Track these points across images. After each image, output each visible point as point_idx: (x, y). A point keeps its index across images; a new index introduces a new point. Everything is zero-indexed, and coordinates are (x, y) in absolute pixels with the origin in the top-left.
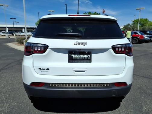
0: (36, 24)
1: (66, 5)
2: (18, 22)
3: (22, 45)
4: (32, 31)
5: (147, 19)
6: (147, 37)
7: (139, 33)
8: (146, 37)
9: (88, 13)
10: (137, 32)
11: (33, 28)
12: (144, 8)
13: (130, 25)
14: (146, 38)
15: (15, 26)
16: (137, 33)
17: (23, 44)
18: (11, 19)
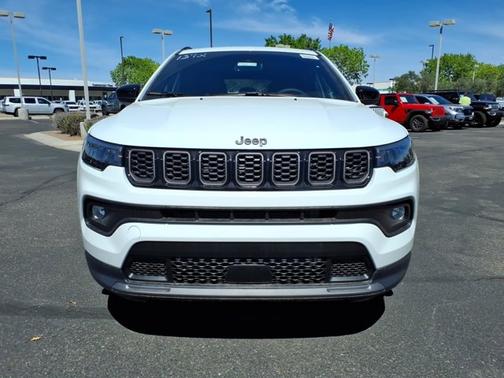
0: (113, 74)
1: (210, 11)
2: (54, 69)
3: (76, 137)
4: (99, 98)
5: (469, 56)
6: (457, 110)
7: (432, 100)
8: (452, 111)
9: (281, 37)
10: (426, 96)
11: (104, 89)
12: (454, 21)
13: (415, 77)
14: (454, 113)
15: (45, 82)
16: (428, 101)
17: (80, 135)
18: (31, 57)
